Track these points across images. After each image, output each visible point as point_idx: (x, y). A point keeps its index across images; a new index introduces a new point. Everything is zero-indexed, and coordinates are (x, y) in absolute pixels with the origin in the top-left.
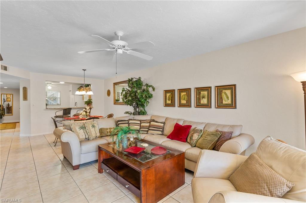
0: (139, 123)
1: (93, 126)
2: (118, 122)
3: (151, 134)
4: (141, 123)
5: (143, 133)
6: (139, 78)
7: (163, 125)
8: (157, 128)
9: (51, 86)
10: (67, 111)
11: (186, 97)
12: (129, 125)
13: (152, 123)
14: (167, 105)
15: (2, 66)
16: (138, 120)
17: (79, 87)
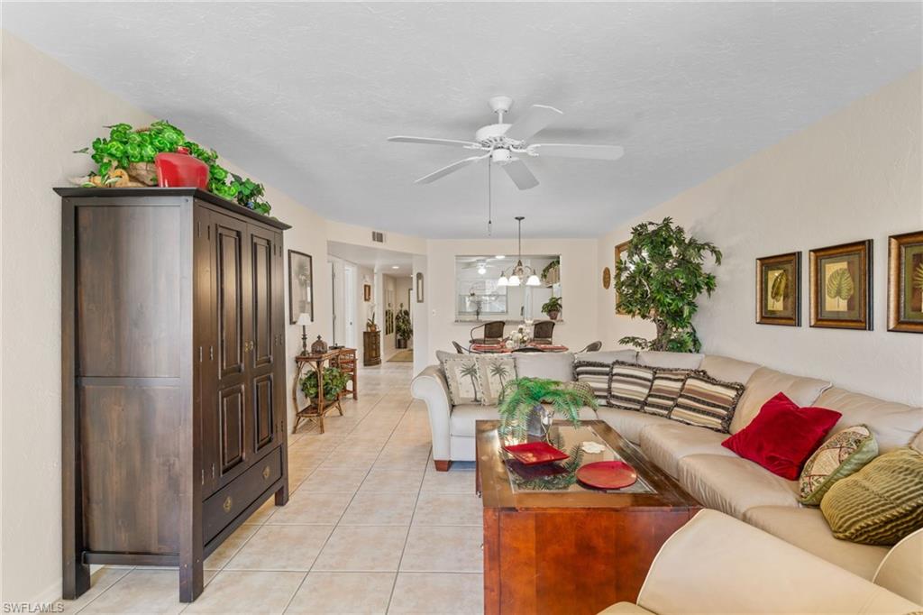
0: (650, 376)
1: (499, 371)
2: (578, 367)
3: (681, 422)
4: (655, 378)
5: (654, 414)
6: (665, 220)
7: (732, 393)
8: (706, 404)
9: (485, 268)
10: (494, 330)
11: (847, 283)
12: (611, 381)
13: (690, 382)
14: (767, 317)
15: (374, 233)
16: (646, 367)
17: (546, 265)
